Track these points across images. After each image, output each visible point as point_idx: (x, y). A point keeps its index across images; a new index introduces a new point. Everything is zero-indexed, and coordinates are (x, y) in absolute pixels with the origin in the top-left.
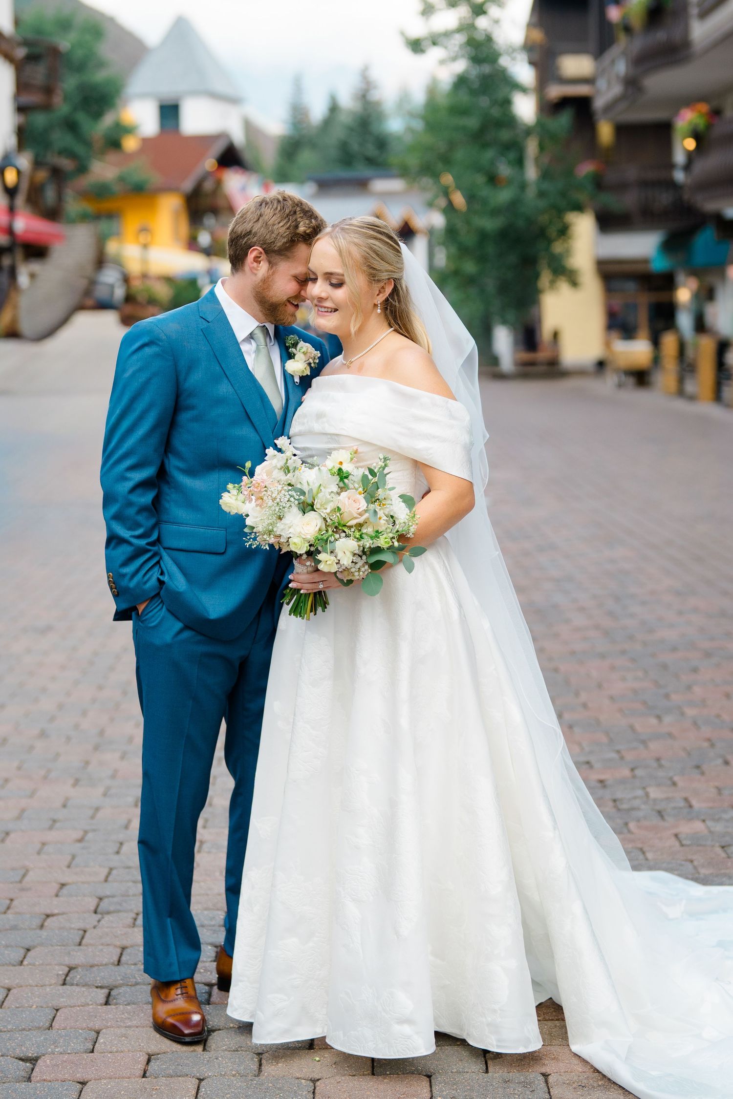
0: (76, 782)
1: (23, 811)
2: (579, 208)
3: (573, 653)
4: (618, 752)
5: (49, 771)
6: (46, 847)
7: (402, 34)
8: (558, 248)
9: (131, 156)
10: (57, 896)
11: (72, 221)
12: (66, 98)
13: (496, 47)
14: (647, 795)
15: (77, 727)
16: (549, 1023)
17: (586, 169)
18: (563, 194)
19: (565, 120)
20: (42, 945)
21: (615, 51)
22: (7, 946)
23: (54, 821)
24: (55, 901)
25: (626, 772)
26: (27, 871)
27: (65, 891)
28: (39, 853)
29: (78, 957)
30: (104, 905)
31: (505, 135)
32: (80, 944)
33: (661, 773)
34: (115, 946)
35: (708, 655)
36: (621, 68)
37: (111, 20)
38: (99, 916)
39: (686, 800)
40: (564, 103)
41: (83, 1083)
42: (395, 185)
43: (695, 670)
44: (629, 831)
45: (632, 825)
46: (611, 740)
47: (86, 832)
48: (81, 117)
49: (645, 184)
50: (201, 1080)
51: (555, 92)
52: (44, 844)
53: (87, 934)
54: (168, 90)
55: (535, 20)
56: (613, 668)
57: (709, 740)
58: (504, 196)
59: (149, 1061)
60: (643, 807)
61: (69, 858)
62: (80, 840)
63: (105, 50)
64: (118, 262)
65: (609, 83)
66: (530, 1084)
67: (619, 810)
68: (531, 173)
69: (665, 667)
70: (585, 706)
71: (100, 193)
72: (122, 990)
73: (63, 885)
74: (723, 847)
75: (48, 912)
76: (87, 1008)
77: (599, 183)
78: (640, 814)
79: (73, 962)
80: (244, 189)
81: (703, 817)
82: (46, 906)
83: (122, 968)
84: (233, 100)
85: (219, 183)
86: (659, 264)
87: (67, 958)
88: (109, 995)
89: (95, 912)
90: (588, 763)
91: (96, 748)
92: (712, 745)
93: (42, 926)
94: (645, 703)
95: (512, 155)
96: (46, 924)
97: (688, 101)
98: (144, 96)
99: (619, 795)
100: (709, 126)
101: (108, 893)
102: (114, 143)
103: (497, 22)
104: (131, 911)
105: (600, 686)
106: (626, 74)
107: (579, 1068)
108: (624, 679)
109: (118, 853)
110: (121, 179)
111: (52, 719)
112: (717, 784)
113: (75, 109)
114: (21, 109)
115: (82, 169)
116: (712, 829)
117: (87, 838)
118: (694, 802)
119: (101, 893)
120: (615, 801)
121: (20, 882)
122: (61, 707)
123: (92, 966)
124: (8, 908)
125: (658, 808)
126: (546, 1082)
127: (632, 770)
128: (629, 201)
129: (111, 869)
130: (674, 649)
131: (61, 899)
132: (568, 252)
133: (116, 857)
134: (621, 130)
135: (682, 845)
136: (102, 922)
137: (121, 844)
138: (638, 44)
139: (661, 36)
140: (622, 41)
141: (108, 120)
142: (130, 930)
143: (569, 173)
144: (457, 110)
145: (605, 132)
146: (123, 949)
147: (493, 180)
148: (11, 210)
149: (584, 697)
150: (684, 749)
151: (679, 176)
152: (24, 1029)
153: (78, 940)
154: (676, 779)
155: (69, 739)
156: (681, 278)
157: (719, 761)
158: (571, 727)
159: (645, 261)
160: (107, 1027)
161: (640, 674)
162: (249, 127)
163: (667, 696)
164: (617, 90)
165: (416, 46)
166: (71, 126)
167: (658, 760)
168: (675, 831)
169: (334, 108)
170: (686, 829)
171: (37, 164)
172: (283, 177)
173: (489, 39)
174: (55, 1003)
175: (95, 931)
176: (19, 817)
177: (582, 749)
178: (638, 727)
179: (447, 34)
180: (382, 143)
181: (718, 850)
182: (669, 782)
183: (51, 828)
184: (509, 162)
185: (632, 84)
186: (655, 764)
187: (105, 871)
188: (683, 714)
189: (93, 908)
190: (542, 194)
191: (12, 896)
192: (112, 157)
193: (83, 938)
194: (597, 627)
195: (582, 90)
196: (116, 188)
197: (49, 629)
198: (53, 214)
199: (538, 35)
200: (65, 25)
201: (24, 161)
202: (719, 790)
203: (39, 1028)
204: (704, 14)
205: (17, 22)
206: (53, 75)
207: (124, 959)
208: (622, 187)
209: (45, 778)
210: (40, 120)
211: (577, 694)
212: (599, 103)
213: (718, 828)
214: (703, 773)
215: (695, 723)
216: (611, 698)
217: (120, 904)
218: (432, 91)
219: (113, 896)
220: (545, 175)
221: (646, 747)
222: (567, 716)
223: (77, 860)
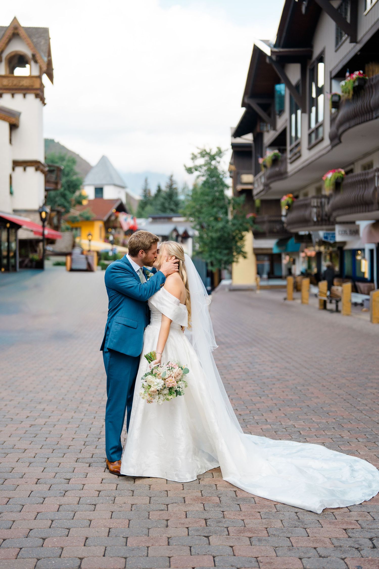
0: (75, 412)
1: (59, 419)
2: (247, 230)
3: (235, 379)
4: (246, 406)
5: (66, 409)
6: (67, 429)
7: (185, 166)
8: (239, 244)
9: (85, 207)
10: (72, 441)
11: (63, 231)
12: (62, 186)
13: (218, 171)
14: (254, 418)
15: (74, 397)
16: (218, 473)
17: (250, 216)
18: (241, 225)
19: (243, 198)
20: (69, 453)
21: (261, 174)
22: (58, 453)
23: (69, 422)
24: (72, 442)
25: (248, 412)
26: (62, 435)
27: (74, 440)
28: (65, 430)
29: (80, 456)
30: (86, 444)
31: (221, 203)
32: (80, 453)
33: (259, 412)
34: (91, 453)
35: (279, 380)
36: (263, 180)
37: (78, 155)
38: (85, 446)
39: (266, 419)
40: (243, 191)
41: (84, 485)
42: (182, 219)
43: (274, 384)
44: (247, 427)
45: (248, 426)
46: (244, 403)
47: (79, 425)
48: (67, 192)
49: (270, 222)
50: (117, 485)
51: (239, 187)
52: (66, 428)
53: (82, 450)
54: (98, 183)
55: (232, 161)
56: (247, 383)
57: (275, 404)
58: (220, 225)
59: (102, 480)
60: (252, 421)
61: (75, 432)
62: (78, 427)
63: (76, 168)
64: (80, 246)
65: (258, 186)
66: (211, 486)
67: (245, 422)
68: (230, 217)
69: (264, 383)
70: (237, 394)
71: (74, 220)
72: (93, 464)
73: (73, 438)
74: (275, 432)
75: (70, 445)
76: (83, 468)
77: (254, 221)
78: (251, 423)
79: (79, 457)
80: (126, 220)
81: (270, 424)
82: (69, 444)
83: (93, 459)
84: (123, 187)
85: (117, 218)
86: (276, 251)
87: (76, 456)
88: (90, 465)
89: (84, 445)
90: (236, 409)
91: (80, 403)
92: (276, 405)
93: (68, 448)
94: (256, 393)
95: (224, 210)
96: (69, 448)
97: (286, 193)
98: (89, 185)
99: (245, 418)
100: (293, 202)
101: (87, 440)
102: (79, 203)
103: (219, 162)
104: (95, 445)
105: (242, 388)
106: (264, 182)
107: (226, 483)
108: (250, 386)
109: (90, 430)
110: (81, 215)
111: (66, 395)
112: (276, 415)
113: (65, 189)
114: (46, 190)
115: (67, 211)
116: (273, 427)
117: (80, 427)
118: (268, 420)
119: (85, 440)
120: (243, 419)
121: (61, 437)
122: (68, 391)
123: (84, 458)
124: (58, 444)
125: (257, 421)
126: (216, 486)
127: (250, 411)
128: (265, 228)
129: (88, 435)
130: (268, 378)
131: (74, 442)
132: (243, 246)
133: (89, 431)
134: (263, 202)
135: (263, 431)
136: (86, 447)
137: (91, 428)
138: (269, 172)
139: (277, 169)
140: (263, 171)
141: (77, 193)
142: (95, 450)
143: (244, 217)
144: (203, 194)
145: (258, 202)
146: (93, 454)
147: (216, 219)
148: (44, 227)
149: (237, 391)
150: (267, 406)
151: (284, 219)
152: (66, 472)
153: (80, 452)
154: (263, 414)
155: (72, 400)
156: (283, 256)
157: (278, 409)
158: (232, 399)
159: (271, 249)
160: (90, 472)
161: (256, 385)
162: (127, 196)
163: (264, 391)
164: (261, 188)
165: (190, 171)
166: (64, 196)
167: (258, 409)
168: (261, 427)
169: (159, 190)
170: (264, 427)
171: (52, 210)
172: (140, 216)
173: (216, 168)
174: (74, 466)
175: (84, 450)
176: (58, 421)
177: (235, 406)
178: (253, 400)
179: (200, 166)
180: (177, 204)
181: (274, 432)
182: (261, 415)
183: (68, 424)
184: (223, 213)
185: (267, 186)
186: (258, 410)
187: (86, 435)
188: (268, 396)
189: (83, 444)
190: (234, 225)
191: (59, 441)
192: (78, 207)
193: (81, 451)
194: (244, 371)
195: (249, 187)
196: (79, 218)
197: (62, 369)
198: (57, 228)
199: (233, 167)
200: (62, 159)
201: (48, 209)
202: (276, 417)
203: (70, 472)
204: (291, 163)
205: (46, 158)
206: (58, 177)
207: (93, 456)
208: (263, 222)
209: (65, 411)
210: (52, 193)
211: (235, 390)
212: (255, 192)
213: (275, 427)
214: (272, 413)
215: (272, 399)
216: (246, 392)
217: (91, 443)
218: (195, 186)
219: (89, 441)
220: (235, 218)
221: (255, 405)
222: (231, 396)
223: (77, 432)
